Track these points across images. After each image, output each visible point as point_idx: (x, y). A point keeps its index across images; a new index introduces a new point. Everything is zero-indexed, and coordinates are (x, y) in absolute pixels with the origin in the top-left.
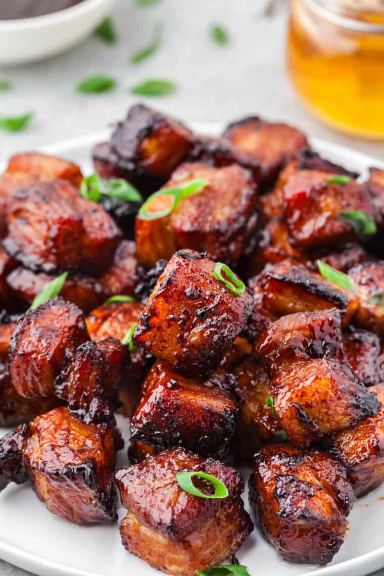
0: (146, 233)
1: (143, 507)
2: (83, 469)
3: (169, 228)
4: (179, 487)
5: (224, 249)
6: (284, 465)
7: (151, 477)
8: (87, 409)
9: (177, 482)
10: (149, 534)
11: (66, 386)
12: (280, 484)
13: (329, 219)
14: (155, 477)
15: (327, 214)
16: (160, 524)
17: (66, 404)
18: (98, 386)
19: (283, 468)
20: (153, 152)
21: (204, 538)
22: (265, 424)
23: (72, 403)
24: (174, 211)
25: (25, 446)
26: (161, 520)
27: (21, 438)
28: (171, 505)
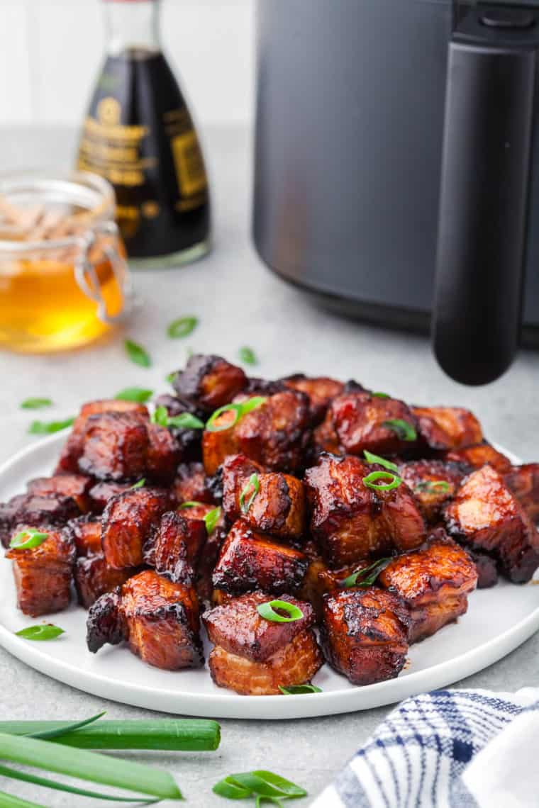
0: (213, 444)
1: (229, 633)
2: (175, 607)
3: (233, 437)
4: (260, 616)
5: (283, 455)
6: (350, 597)
7: (234, 612)
8: (173, 570)
9: (258, 612)
10: (235, 660)
11: (154, 552)
12: (347, 610)
13: (375, 427)
14: (238, 611)
15: (372, 423)
16: (246, 645)
17: (153, 568)
18: (182, 549)
19: (350, 600)
20: (214, 386)
21: (284, 659)
22: (330, 576)
23: (158, 566)
24: (237, 424)
25: (120, 602)
26: (246, 641)
27: (116, 596)
28: (254, 629)
